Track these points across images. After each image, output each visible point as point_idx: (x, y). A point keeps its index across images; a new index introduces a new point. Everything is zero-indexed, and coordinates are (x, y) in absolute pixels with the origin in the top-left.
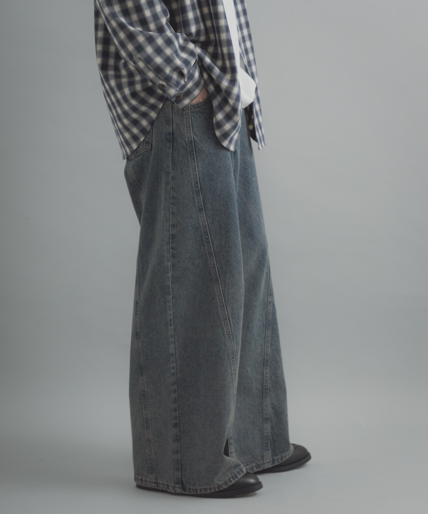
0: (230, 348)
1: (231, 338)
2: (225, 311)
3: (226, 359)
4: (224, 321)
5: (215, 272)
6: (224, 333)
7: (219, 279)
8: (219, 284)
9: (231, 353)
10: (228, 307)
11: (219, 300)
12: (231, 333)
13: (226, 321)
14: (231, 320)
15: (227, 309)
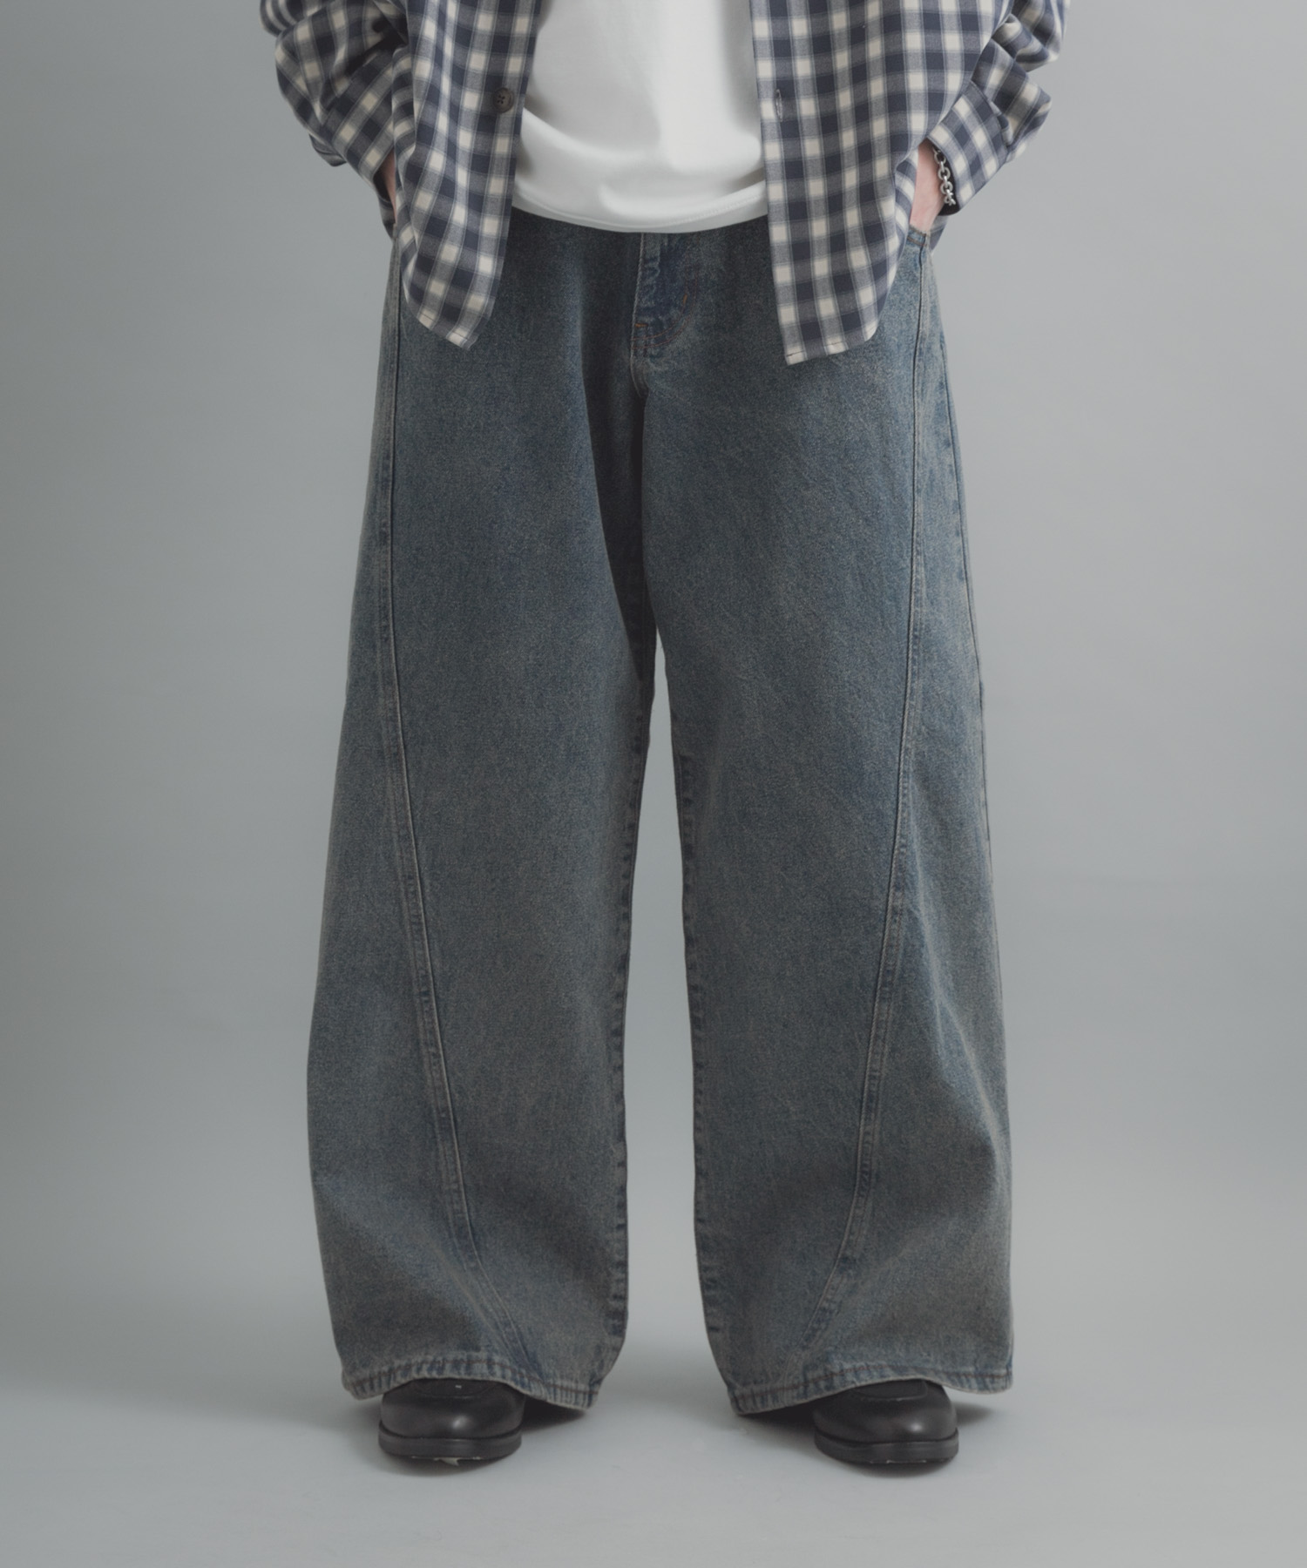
0: (416, 962)
1: (422, 935)
2: (411, 853)
3: (401, 992)
4: (405, 882)
5: (394, 734)
6: (402, 916)
7: (403, 757)
8: (401, 770)
9: (418, 977)
10: (420, 843)
11: (396, 818)
12: (423, 921)
13: (411, 882)
14: (427, 882)
15: (417, 848)
